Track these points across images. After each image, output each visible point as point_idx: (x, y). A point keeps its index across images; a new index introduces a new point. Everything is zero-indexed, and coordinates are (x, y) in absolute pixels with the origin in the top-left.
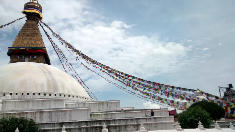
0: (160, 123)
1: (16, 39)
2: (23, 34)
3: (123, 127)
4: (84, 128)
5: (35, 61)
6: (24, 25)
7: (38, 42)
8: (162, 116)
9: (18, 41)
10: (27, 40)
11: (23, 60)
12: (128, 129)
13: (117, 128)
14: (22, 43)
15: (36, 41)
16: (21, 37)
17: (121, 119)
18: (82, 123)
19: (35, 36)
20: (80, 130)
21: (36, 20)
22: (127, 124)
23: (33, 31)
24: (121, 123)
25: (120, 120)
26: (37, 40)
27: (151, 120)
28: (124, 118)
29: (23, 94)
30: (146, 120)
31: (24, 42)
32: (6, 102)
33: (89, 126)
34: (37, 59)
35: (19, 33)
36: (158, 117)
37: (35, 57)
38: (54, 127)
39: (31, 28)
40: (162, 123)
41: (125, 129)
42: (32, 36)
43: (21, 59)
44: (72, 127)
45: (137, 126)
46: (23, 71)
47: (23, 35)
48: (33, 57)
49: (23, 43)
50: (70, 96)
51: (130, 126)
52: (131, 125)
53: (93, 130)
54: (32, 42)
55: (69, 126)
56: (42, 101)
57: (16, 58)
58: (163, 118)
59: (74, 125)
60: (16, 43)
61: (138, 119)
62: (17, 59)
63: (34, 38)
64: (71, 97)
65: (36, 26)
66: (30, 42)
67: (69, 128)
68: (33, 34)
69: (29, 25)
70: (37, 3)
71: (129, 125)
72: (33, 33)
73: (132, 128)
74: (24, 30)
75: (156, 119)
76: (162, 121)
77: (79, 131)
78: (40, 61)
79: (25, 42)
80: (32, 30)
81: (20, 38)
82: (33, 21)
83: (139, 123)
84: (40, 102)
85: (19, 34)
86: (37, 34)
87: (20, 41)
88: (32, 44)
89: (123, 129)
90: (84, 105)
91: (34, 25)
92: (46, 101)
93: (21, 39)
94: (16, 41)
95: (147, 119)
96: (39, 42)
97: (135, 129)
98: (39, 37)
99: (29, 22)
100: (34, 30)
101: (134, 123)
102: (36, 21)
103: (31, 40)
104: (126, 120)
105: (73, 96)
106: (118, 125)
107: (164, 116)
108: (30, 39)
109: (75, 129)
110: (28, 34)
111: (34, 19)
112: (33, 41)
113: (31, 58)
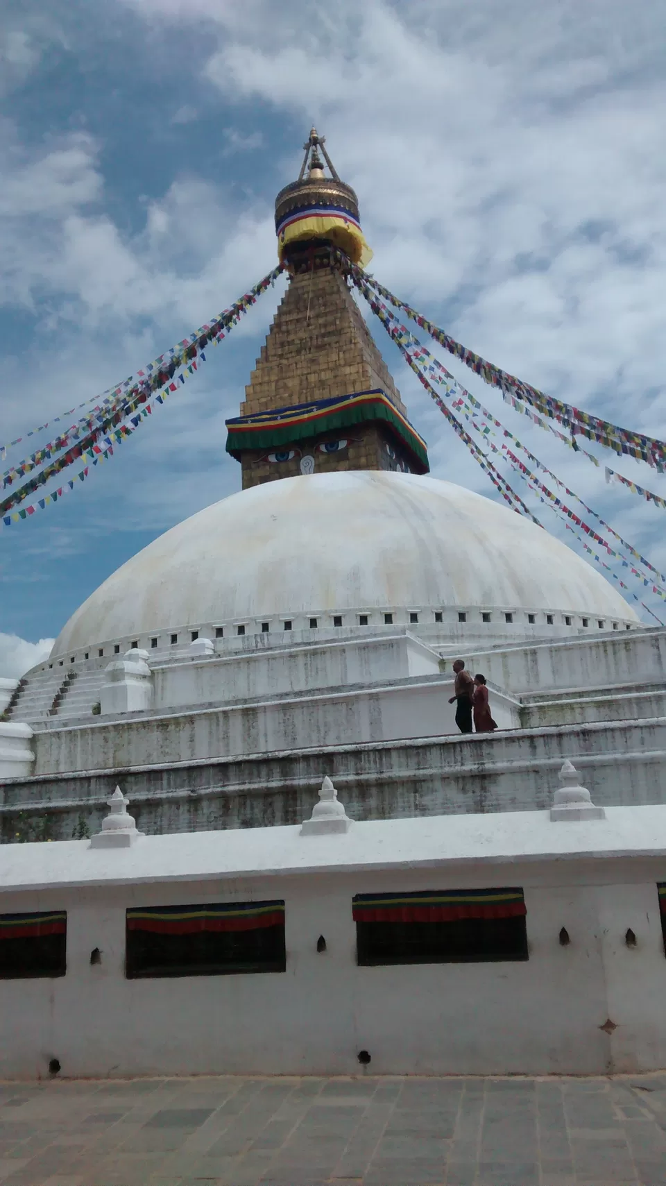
0: (616, 764)
1: (254, 377)
2: (282, 345)
3: (400, 790)
4: (211, 797)
5: (343, 464)
6: (283, 300)
7: (347, 370)
8: (632, 722)
9: (260, 384)
10: (299, 372)
11: (292, 466)
12: (427, 800)
13: (371, 796)
14: (282, 390)
15: (337, 367)
16: (274, 362)
17: (389, 745)
18: (205, 773)
19: (334, 345)
20: (196, 810)
21: (332, 263)
22: (421, 772)
23: (321, 321)
24: (391, 767)
25: (388, 750)
26: (342, 362)
27: (560, 744)
28: (408, 742)
29: (265, 627)
30: (533, 747)
31: (290, 383)
32: (163, 671)
33: (233, 787)
34: (351, 452)
35: (266, 347)
36: (605, 730)
37: (342, 444)
38: (89, 794)
39: (312, 307)
40: (631, 764)
41: (412, 799)
42: (320, 348)
43: (283, 466)
44: (158, 796)
45: (477, 782)
46: (274, 518)
47: (280, 352)
48: (332, 444)
49: (286, 387)
50: (491, 617)
51: (438, 784)
52: (445, 778)
53: (252, 808)
54: (323, 376)
55: (149, 790)
56: (306, 653)
57: (261, 463)
58: (637, 733)
59: (169, 784)
60: (255, 392)
61: (484, 745)
62: (268, 467)
63: (327, 355)
64: (498, 621)
65: (332, 293)
66: (313, 378)
67: (148, 800)
68: (323, 336)
69: (306, 296)
70: (330, 176)
71: (431, 778)
72: (323, 331)
73: (453, 793)
74: (284, 328)
75: (593, 738)
76: (627, 749)
77: (189, 811)
78: (363, 460)
79: (293, 383)
80: (318, 316)
81: (272, 368)
82: (321, 272)
83: (489, 766)
84: (301, 661)
85: (265, 350)
86: (339, 332)
87: (269, 382)
88: (322, 384)
89: (400, 800)
90: (529, 657)
91: (323, 289)
92: (323, 652)
93: (276, 370)
94: (253, 385)
95: (540, 743)
96: (353, 369)
97: (469, 798)
98: (348, 346)
99: (304, 283)
100: (326, 314)
101: (458, 768)
102: (332, 269)
103: (315, 368)
104: (415, 752)
105: (509, 617)
106: (373, 776)
107: (641, 722)
108: (313, 361)
109: (175, 802)
110: (301, 340)
111: (325, 260)
112: (324, 370)
113: (322, 453)
